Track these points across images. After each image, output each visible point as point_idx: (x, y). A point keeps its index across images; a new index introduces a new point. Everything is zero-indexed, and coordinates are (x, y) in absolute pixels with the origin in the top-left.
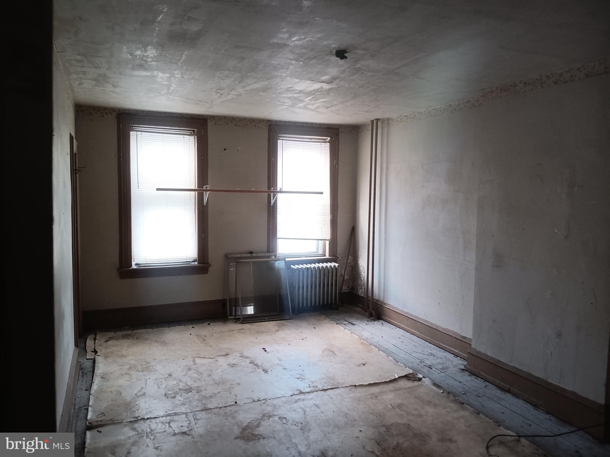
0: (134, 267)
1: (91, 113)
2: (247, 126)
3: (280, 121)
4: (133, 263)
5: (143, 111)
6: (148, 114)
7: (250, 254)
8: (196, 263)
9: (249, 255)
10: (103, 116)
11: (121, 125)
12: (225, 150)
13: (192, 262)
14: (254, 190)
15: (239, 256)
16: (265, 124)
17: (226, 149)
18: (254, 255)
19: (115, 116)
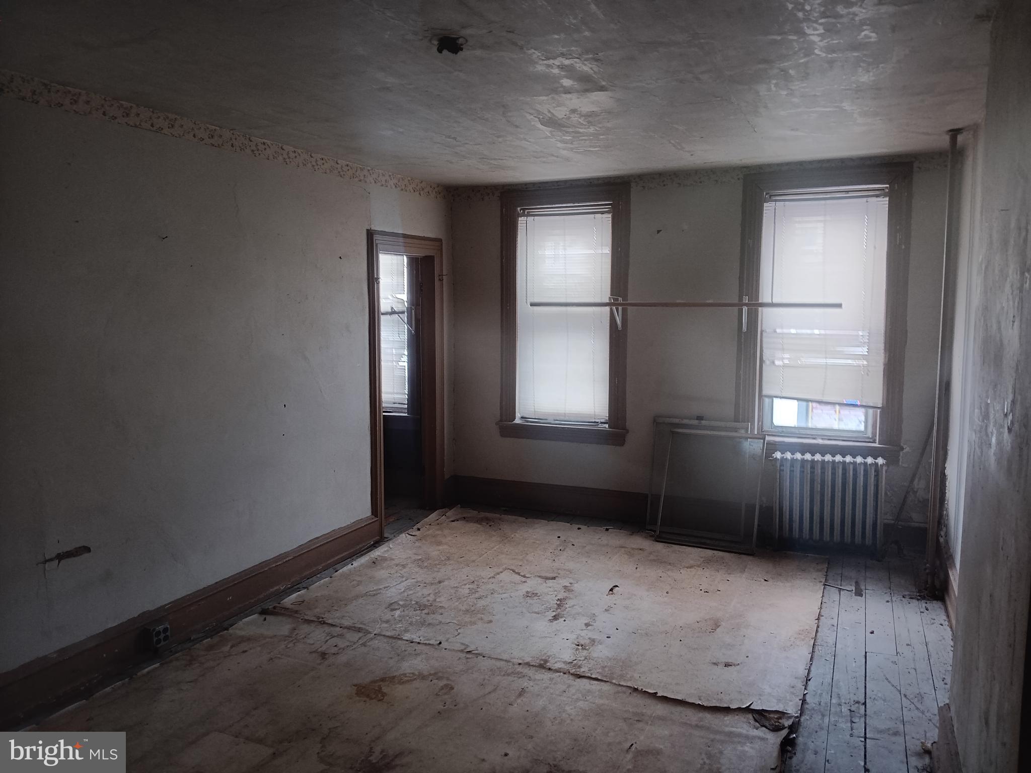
0: (517, 421)
1: (469, 197)
2: (700, 184)
3: (769, 165)
4: (518, 415)
5: (533, 184)
6: (540, 187)
7: (697, 419)
8: (607, 426)
9: (696, 422)
10: (483, 199)
11: (504, 209)
12: (659, 232)
13: (602, 423)
14: (710, 301)
15: (676, 421)
16: (738, 175)
17: (661, 231)
18: (703, 422)
19: (499, 197)
